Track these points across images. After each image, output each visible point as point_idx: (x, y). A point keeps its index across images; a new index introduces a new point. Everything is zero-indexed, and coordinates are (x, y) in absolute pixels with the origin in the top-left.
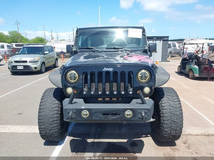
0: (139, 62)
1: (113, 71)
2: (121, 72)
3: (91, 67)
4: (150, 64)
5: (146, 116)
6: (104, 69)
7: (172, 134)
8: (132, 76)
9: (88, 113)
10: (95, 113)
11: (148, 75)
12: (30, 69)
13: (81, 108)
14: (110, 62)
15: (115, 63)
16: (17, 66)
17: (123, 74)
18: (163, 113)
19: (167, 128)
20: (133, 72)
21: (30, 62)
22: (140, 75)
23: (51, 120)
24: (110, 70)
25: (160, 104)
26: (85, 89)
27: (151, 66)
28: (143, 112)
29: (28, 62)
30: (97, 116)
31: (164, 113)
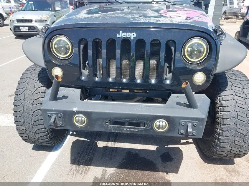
0: (189, 22)
1: (137, 39)
2: (152, 41)
3: (94, 28)
4: (210, 26)
5: (194, 132)
6: (119, 34)
7: (232, 151)
8: (173, 48)
9: (84, 118)
10: (98, 119)
11: (205, 48)
12: (37, 31)
13: (72, 110)
14: (132, 19)
15: (142, 21)
16: (21, 27)
17: (155, 44)
18: (223, 119)
19: (225, 143)
20: (176, 43)
21: (36, 21)
22: (189, 49)
23: (34, 119)
24: (130, 38)
25: (218, 100)
26: (85, 72)
27: (212, 30)
28: (190, 125)
29: (34, 22)
30: (102, 126)
31: (224, 117)
